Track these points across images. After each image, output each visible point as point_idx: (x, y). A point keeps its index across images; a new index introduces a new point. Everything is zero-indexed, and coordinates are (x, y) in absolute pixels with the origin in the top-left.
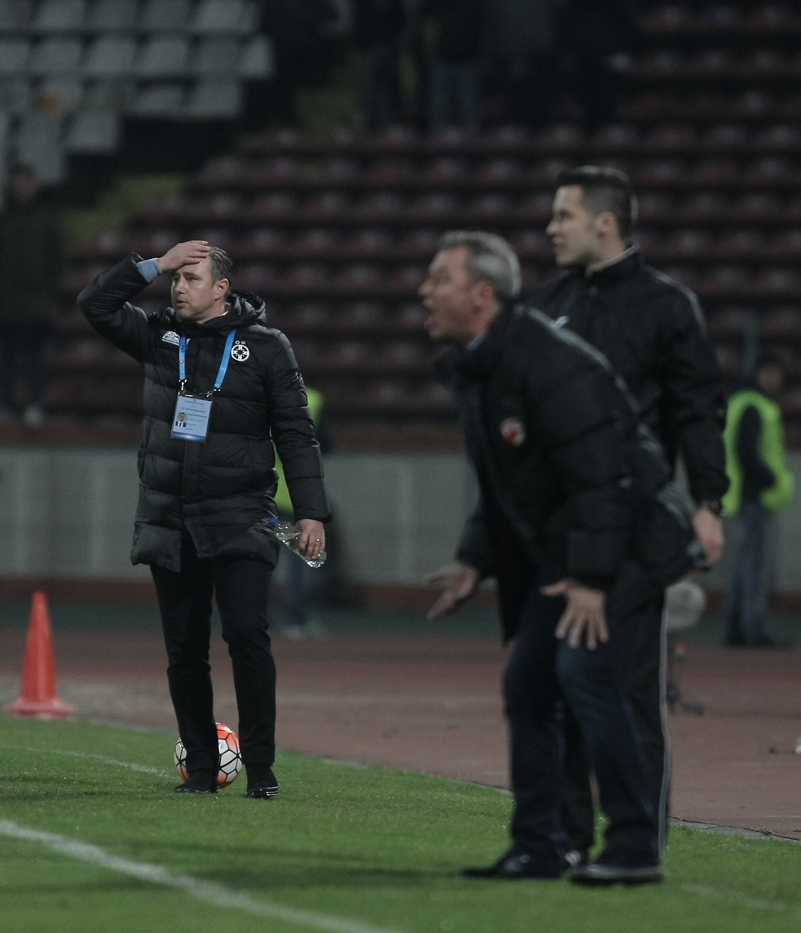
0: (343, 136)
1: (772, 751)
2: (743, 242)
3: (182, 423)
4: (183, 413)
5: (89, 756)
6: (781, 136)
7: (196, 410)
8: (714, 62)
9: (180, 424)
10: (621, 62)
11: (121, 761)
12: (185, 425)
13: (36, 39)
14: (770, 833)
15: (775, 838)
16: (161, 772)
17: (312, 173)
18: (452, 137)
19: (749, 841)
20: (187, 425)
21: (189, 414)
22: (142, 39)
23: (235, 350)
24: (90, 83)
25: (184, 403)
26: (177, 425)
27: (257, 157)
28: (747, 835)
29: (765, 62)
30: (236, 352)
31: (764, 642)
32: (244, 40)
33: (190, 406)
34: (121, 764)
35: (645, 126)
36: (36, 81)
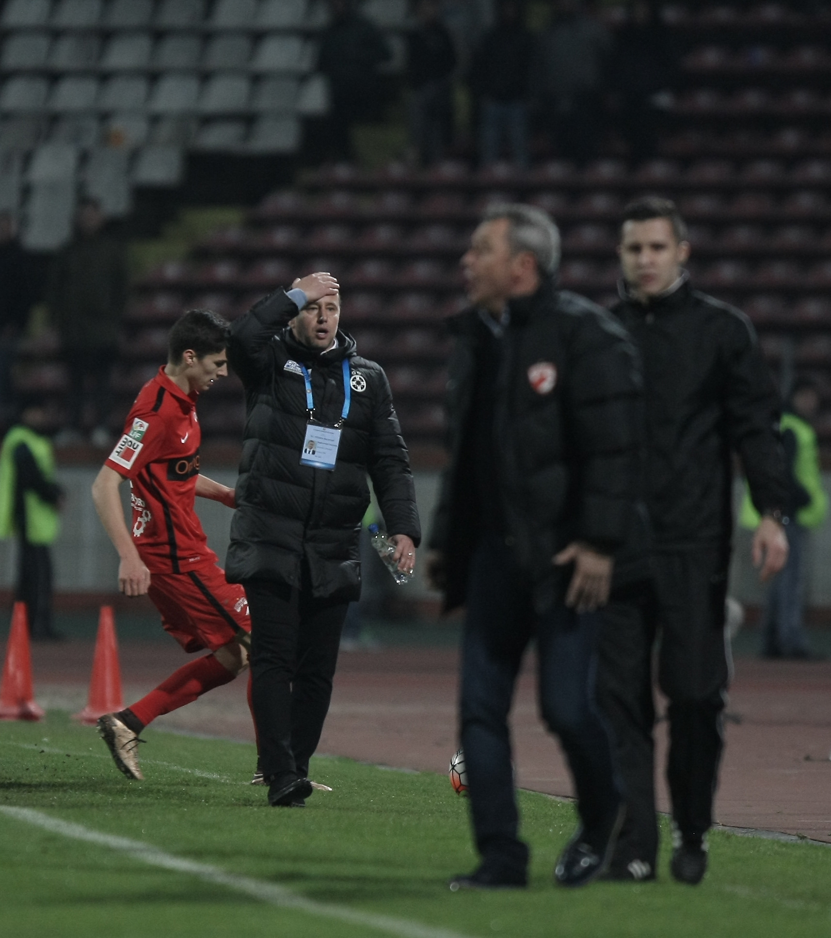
0: (396, 170)
1: (808, 758)
2: (780, 272)
3: (312, 450)
4: (312, 441)
5: (155, 762)
6: (816, 171)
7: (325, 439)
8: (753, 100)
9: (309, 452)
10: (664, 100)
11: (184, 768)
12: (314, 453)
13: (105, 77)
14: (806, 837)
15: (811, 842)
16: (222, 779)
17: (367, 206)
18: (501, 171)
19: (785, 845)
20: (316, 453)
21: (318, 442)
22: (205, 77)
23: (353, 380)
24: (155, 119)
25: (312, 432)
26: (306, 451)
27: (314, 190)
28: (784, 838)
29: (801, 99)
30: (354, 383)
31: (799, 655)
32: (303, 79)
33: (319, 434)
34: (184, 770)
35: (686, 161)
36: (104, 117)
